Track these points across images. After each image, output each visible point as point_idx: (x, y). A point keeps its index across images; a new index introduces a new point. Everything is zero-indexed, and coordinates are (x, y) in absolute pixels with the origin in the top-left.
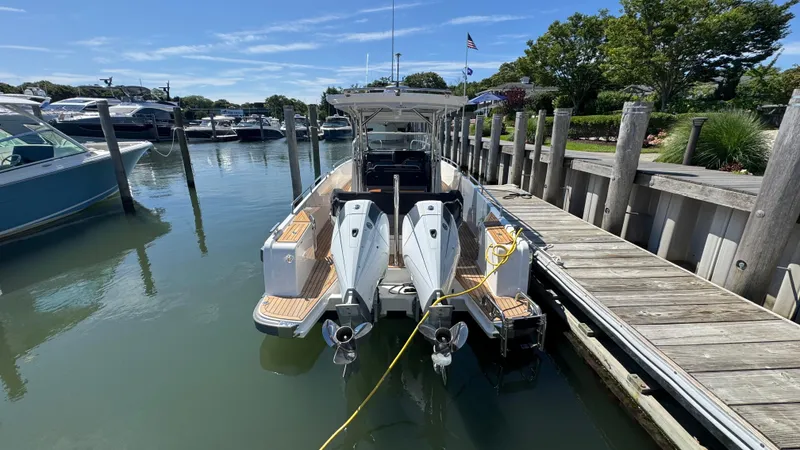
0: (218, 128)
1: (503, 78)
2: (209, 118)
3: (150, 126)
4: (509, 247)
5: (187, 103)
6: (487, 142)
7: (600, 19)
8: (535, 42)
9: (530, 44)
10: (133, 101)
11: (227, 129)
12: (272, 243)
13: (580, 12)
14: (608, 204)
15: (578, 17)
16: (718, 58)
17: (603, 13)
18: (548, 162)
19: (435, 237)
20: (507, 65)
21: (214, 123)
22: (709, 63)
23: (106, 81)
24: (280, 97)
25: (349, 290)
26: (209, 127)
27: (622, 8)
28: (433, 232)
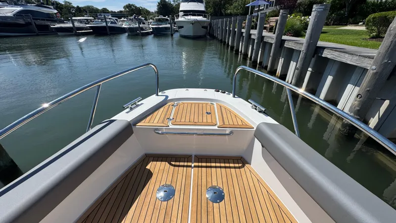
3: (30, 24)
6: (254, 34)
24: (132, 5)
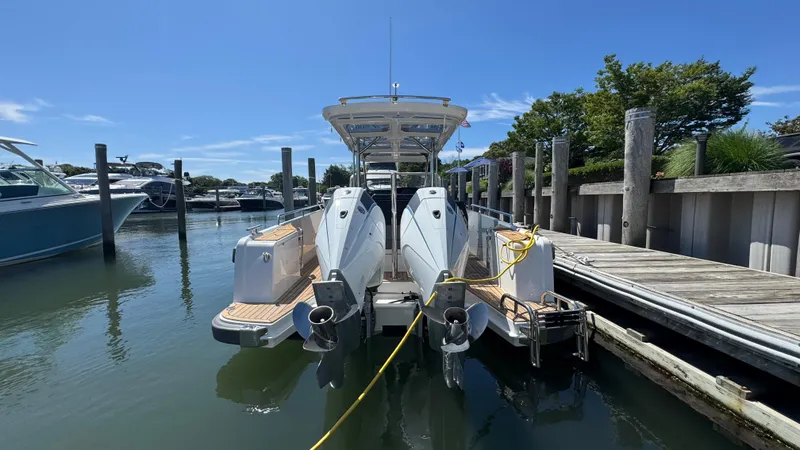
0: (222, 199)
1: (494, 154)
2: (214, 191)
3: (156, 198)
4: (527, 243)
5: (196, 183)
6: (486, 195)
7: (577, 96)
8: (521, 117)
9: (517, 118)
10: (144, 175)
11: (231, 200)
12: (247, 240)
13: (558, 91)
14: (625, 218)
15: (557, 96)
16: (692, 123)
17: (579, 91)
18: (551, 194)
19: (439, 218)
20: (496, 144)
21: (218, 194)
22: (685, 127)
23: (121, 159)
25: (332, 271)
26: (213, 199)
27: (598, 84)
28: (436, 214)
